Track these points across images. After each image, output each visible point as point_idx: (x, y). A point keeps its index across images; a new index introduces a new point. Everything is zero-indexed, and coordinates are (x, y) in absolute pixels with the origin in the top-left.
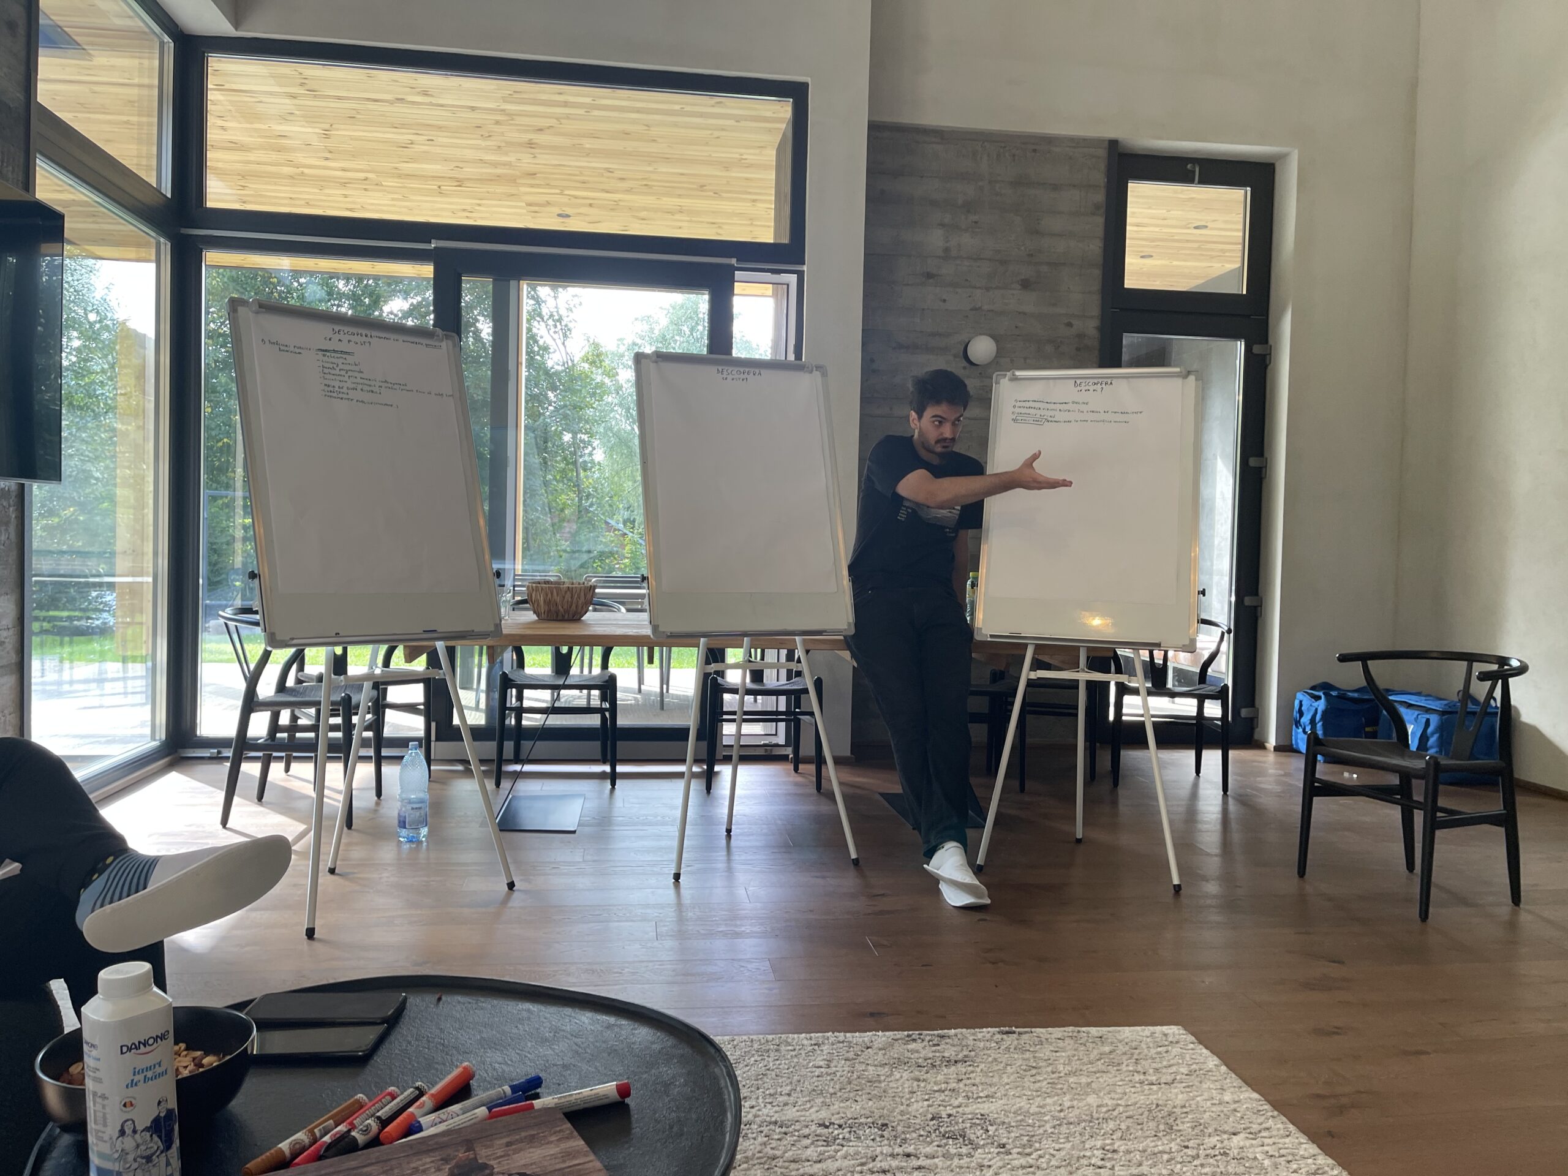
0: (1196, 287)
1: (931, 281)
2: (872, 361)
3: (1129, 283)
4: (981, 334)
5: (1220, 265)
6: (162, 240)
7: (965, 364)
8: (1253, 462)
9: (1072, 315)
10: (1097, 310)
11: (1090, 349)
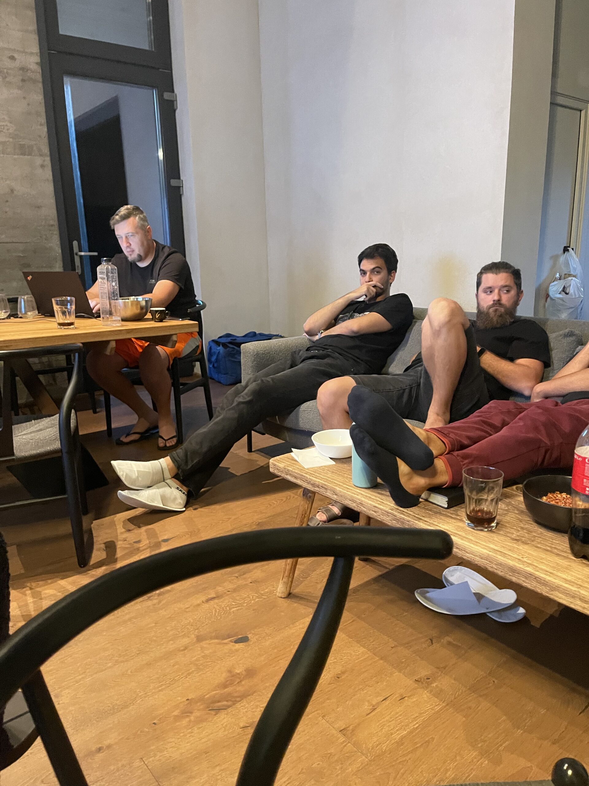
8: (174, 182)
9: (14, 50)
10: (36, 49)
11: (34, 81)
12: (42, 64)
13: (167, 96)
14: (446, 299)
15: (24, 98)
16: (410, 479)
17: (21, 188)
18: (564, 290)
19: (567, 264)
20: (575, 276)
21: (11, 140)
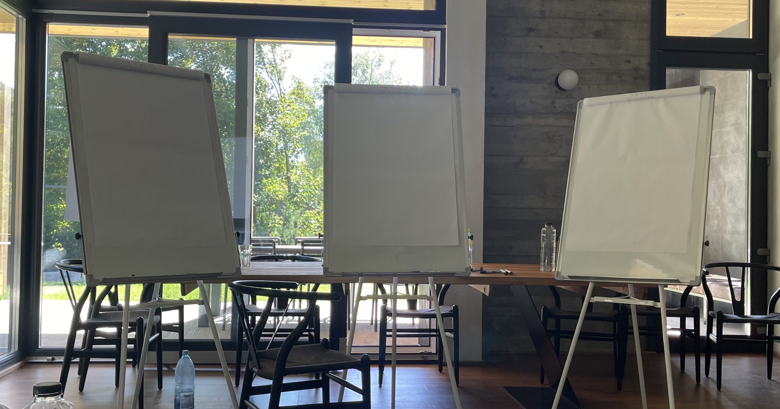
0: (716, 34)
1: (532, 33)
2: (492, 88)
3: (669, 33)
4: (567, 69)
5: (731, 19)
6: (20, 17)
7: (556, 89)
8: (761, 154)
9: (632, 56)
10: (647, 52)
11: (643, 78)
12: (651, 64)
13: (760, 76)
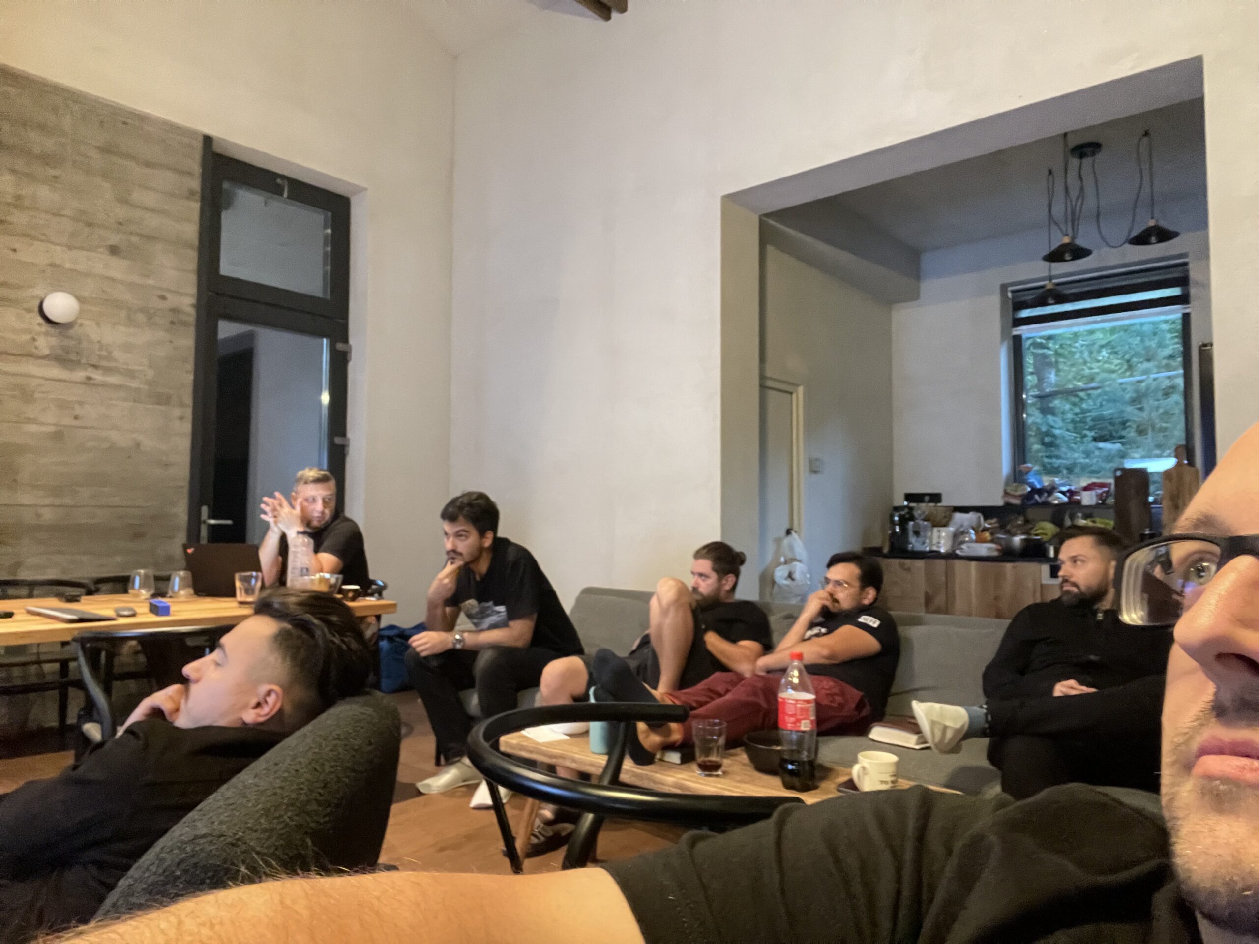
3: (224, 271)
4: (60, 291)
8: (338, 440)
9: (169, 290)
10: (192, 289)
11: (185, 324)
12: (198, 306)
13: (340, 346)
14: (674, 579)
15: (171, 342)
16: (647, 737)
17: (148, 443)
18: (790, 576)
19: (791, 547)
20: (800, 561)
21: (146, 387)
